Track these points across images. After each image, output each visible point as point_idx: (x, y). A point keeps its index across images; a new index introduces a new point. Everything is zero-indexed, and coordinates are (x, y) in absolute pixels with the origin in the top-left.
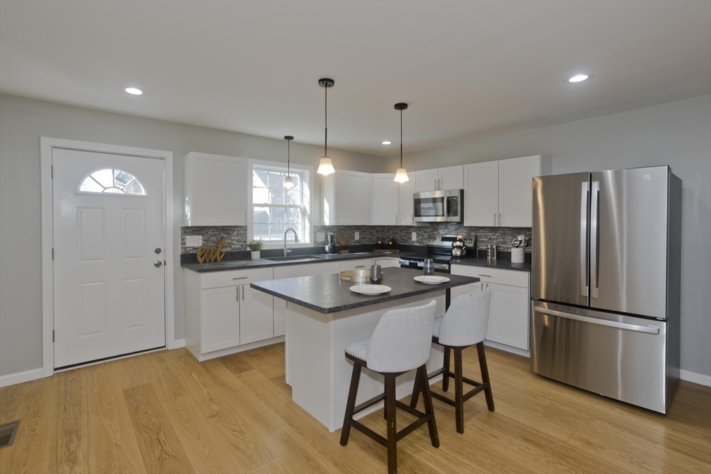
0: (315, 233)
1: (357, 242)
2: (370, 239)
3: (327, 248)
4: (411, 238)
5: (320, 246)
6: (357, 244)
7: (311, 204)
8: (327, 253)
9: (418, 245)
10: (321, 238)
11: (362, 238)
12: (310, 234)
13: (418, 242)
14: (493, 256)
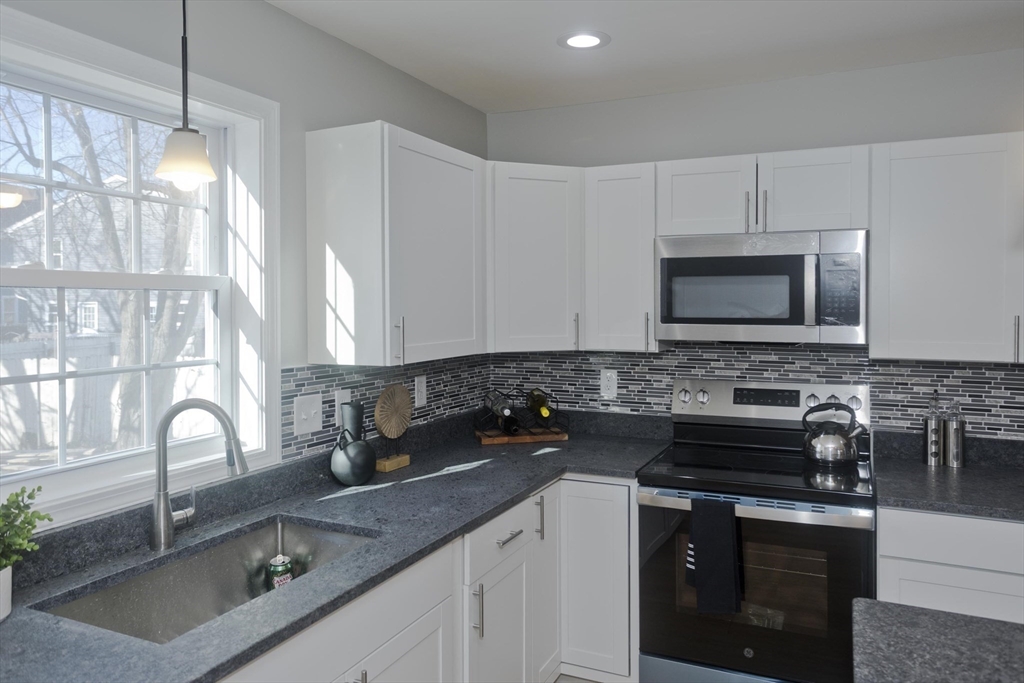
0: (288, 398)
1: (423, 413)
2: (453, 396)
3: (341, 462)
4: (596, 389)
5: (307, 453)
6: (421, 422)
7: (268, 270)
8: (338, 483)
9: (627, 411)
10: (309, 417)
11: (434, 396)
12: (267, 409)
13: (623, 400)
14: (943, 454)
